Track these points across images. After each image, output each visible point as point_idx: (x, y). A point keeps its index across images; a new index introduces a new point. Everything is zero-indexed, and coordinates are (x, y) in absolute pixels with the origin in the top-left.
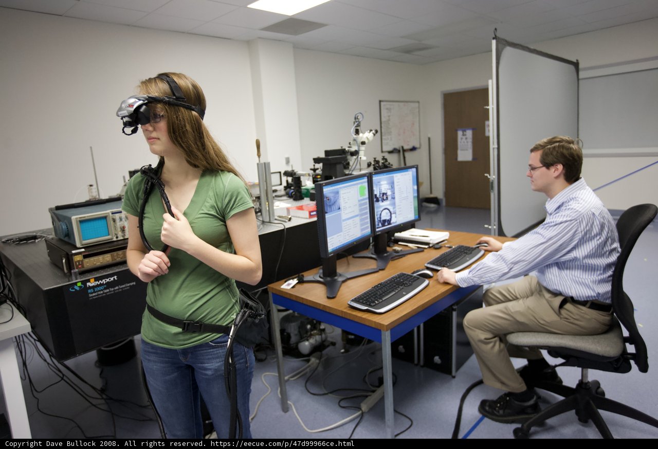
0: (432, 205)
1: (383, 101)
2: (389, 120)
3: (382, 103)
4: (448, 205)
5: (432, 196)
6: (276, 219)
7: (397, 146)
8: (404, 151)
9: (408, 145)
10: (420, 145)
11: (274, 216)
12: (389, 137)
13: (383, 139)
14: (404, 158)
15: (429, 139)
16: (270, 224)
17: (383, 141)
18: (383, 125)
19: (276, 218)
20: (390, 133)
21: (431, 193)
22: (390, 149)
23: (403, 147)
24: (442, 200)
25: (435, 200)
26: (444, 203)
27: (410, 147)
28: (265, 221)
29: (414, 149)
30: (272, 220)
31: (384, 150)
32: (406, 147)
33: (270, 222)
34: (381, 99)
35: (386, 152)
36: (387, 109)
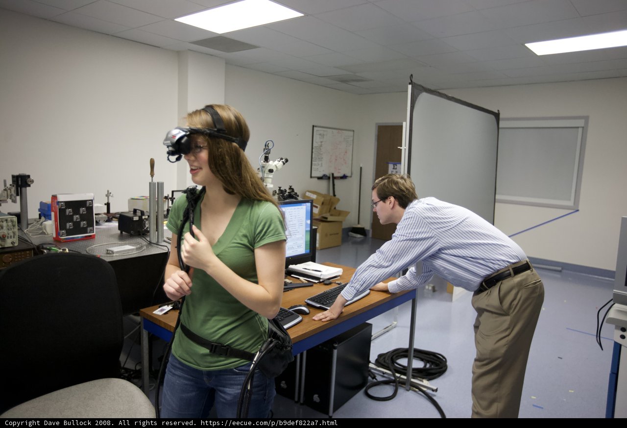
0: (359, 236)
1: (316, 126)
2: (321, 146)
3: (315, 129)
4: (373, 237)
5: (359, 226)
6: (165, 241)
7: (327, 173)
8: (334, 178)
9: (339, 172)
10: (352, 174)
11: (163, 236)
12: (320, 163)
13: (313, 164)
14: (334, 185)
15: (361, 168)
16: (155, 245)
17: (313, 167)
18: (314, 151)
19: (166, 239)
20: (321, 159)
21: (359, 223)
22: (320, 175)
23: (333, 174)
24: (369, 230)
25: (362, 231)
26: (370, 235)
27: (341, 175)
28: (153, 242)
29: (344, 177)
30: (160, 241)
31: (313, 175)
32: (335, 175)
33: (157, 244)
34: (315, 124)
35: (314, 177)
36: (320, 134)
